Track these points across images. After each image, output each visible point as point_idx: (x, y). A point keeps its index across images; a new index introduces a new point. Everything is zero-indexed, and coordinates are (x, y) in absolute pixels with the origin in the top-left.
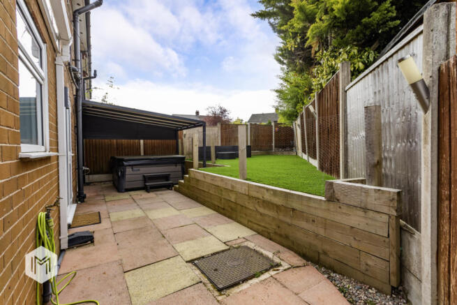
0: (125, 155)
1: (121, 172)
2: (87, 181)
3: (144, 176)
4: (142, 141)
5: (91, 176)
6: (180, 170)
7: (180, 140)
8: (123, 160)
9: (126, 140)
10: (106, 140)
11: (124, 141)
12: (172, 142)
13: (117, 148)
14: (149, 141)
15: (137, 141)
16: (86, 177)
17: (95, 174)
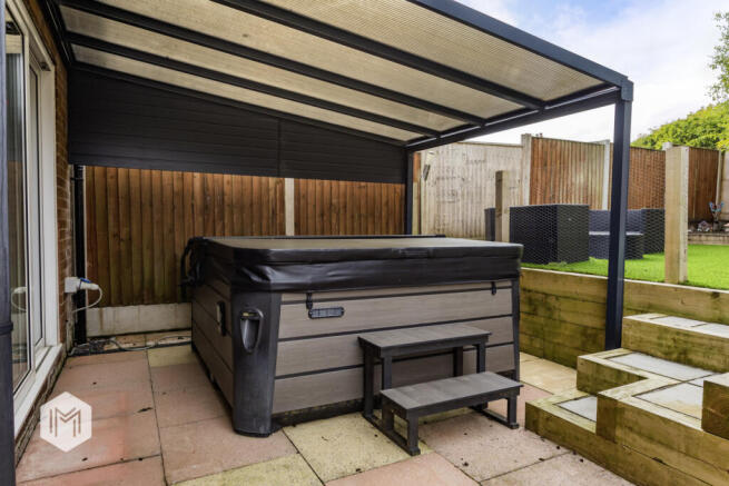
0: (233, 234)
1: (255, 323)
2: (93, 330)
3: (364, 346)
4: (289, 183)
5: (109, 312)
6: (508, 308)
7: (415, 185)
8: (259, 258)
9: (236, 178)
10: (166, 174)
11: (230, 182)
12: (389, 191)
13: (205, 207)
14: (313, 185)
15: (272, 181)
16: (92, 314)
17: (121, 303)
